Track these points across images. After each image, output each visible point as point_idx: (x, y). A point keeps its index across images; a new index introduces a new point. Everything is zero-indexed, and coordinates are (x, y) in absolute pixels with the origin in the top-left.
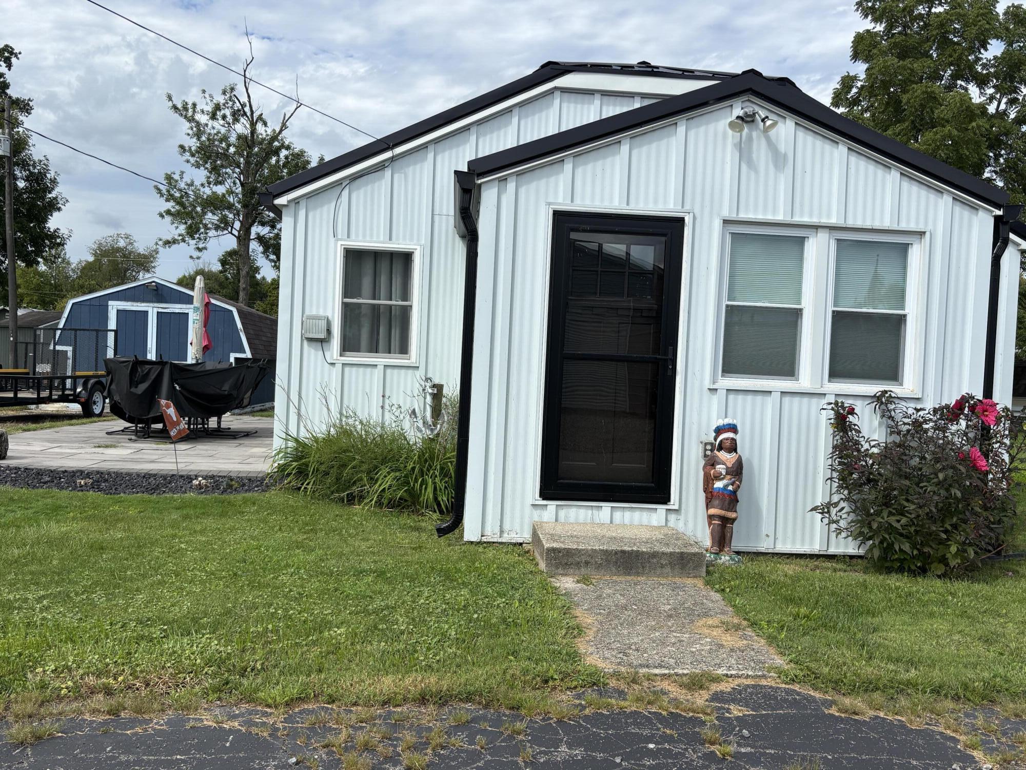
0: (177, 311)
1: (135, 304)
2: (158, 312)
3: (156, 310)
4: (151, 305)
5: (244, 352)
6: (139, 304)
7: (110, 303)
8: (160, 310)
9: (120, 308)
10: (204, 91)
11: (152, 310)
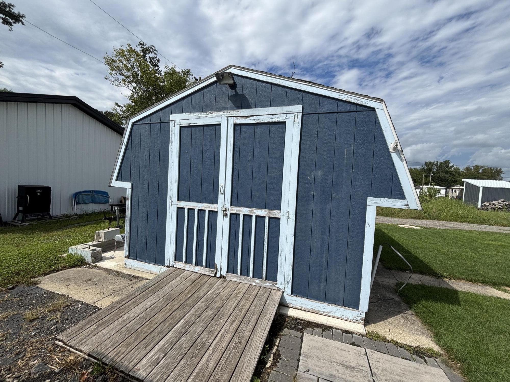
0: (266, 119)
2: (235, 125)
3: (232, 122)
4: (227, 113)
5: (403, 197)
8: (239, 121)
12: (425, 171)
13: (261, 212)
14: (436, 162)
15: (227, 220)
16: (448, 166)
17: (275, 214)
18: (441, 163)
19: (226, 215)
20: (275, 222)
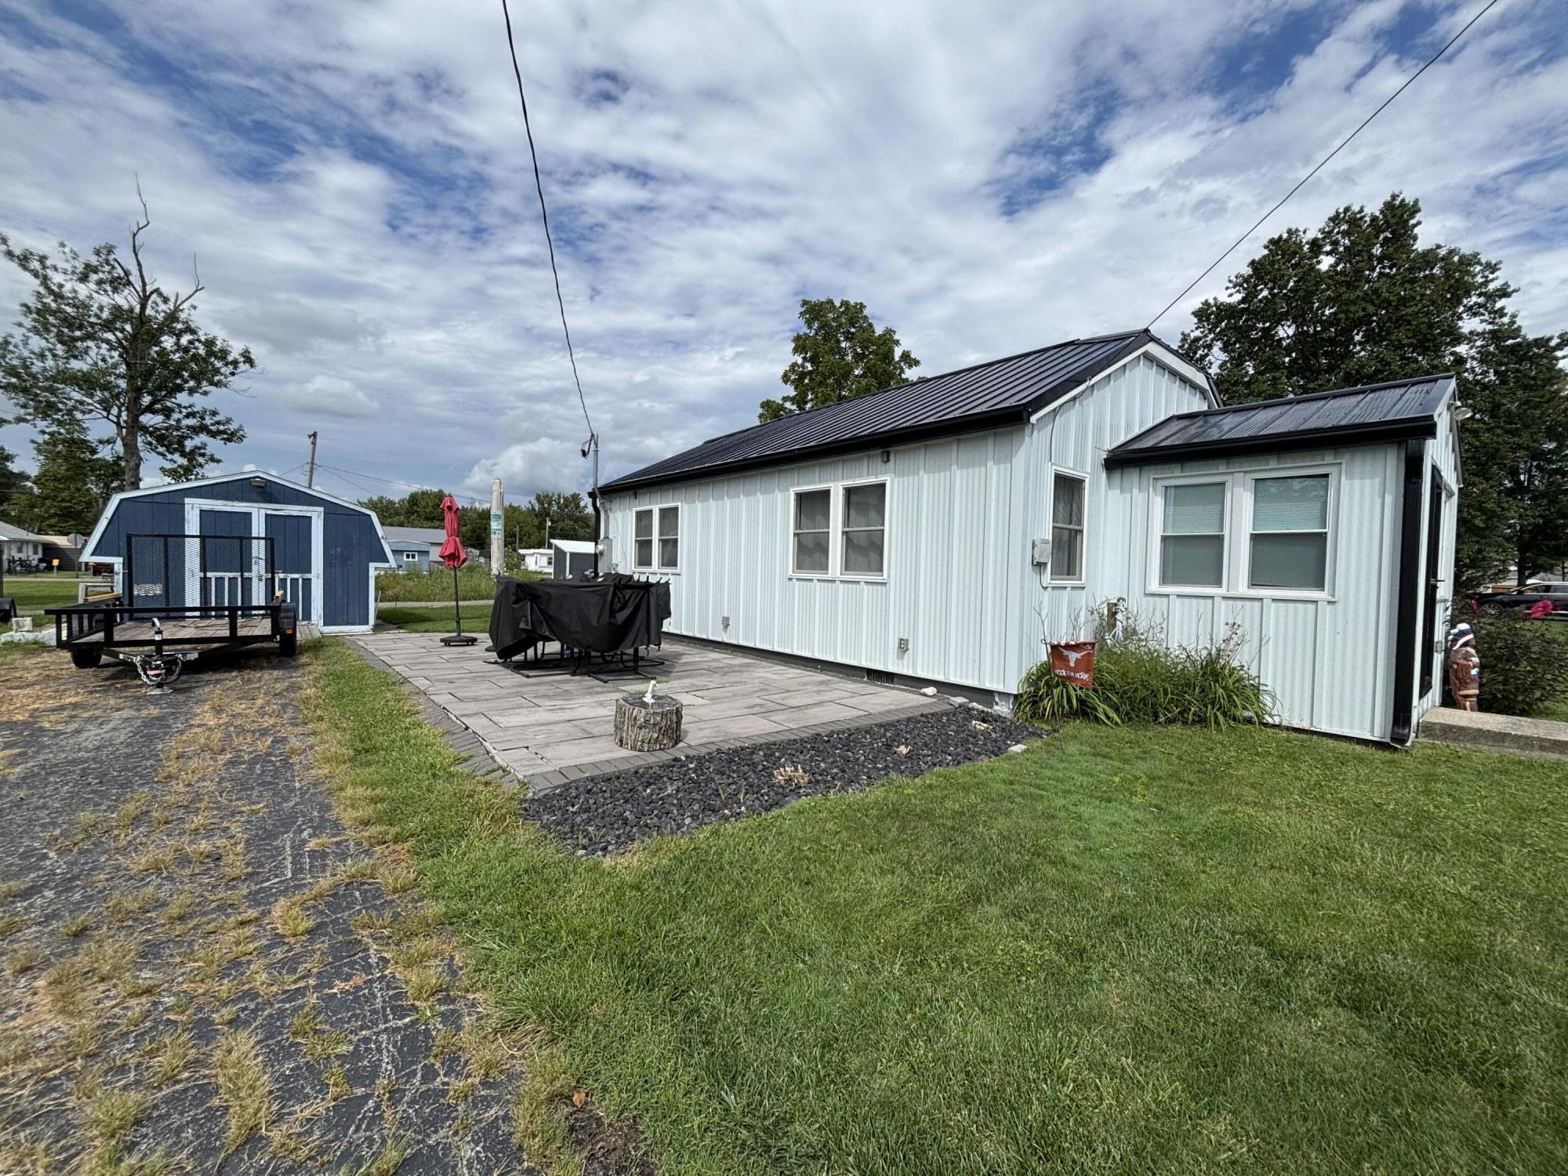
0: (295, 514)
1: (230, 503)
2: (267, 515)
3: (263, 512)
4: (256, 505)
6: (236, 503)
7: (187, 500)
8: (270, 512)
9: (205, 508)
10: (63, 245)
11: (258, 514)
12: (536, 516)
13: (295, 576)
14: (556, 496)
15: (263, 584)
16: (577, 506)
17: (307, 576)
18: (566, 499)
19: (260, 580)
20: (307, 583)
